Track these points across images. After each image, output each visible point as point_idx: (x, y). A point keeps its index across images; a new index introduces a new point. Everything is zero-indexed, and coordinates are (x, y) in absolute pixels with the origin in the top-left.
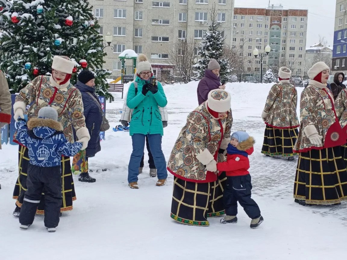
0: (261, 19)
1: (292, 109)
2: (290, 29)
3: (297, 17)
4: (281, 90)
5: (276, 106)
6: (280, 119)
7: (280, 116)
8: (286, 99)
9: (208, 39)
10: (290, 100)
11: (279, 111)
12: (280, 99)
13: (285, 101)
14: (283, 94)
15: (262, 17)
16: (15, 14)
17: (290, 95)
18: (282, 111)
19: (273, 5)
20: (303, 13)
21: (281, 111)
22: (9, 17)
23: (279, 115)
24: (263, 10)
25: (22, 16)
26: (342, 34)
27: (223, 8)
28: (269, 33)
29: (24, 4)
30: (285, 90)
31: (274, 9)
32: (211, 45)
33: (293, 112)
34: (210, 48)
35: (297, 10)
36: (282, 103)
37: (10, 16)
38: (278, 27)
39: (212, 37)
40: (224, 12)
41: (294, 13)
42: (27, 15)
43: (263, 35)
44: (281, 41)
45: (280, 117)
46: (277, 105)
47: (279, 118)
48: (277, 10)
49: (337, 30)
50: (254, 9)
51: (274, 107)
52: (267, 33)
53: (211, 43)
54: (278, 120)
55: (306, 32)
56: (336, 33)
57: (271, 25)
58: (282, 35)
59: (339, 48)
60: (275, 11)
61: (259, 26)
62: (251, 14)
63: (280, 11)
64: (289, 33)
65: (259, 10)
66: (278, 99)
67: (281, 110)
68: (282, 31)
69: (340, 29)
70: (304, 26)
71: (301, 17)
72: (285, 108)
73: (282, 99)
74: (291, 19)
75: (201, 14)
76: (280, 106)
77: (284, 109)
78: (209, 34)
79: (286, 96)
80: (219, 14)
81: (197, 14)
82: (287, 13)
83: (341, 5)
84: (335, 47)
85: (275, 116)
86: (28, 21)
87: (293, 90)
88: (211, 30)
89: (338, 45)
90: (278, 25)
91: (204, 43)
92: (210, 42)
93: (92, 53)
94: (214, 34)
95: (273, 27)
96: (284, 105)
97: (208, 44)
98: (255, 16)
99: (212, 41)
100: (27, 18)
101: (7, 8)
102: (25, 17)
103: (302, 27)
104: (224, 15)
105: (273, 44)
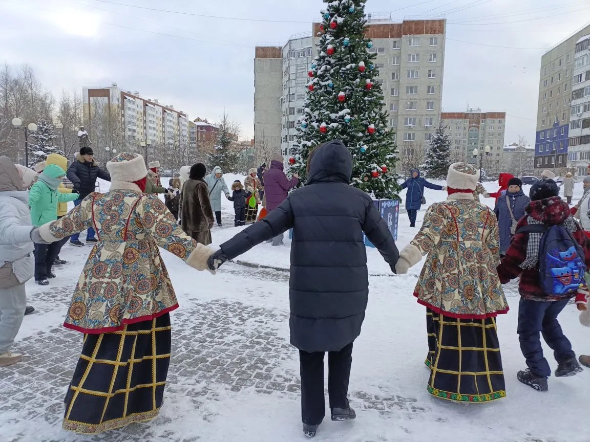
0: (460, 121)
1: (485, 265)
2: (488, 130)
3: (495, 119)
4: (455, 216)
5: (445, 257)
6: (459, 292)
7: (459, 284)
8: (470, 239)
9: (435, 141)
10: (481, 243)
11: (456, 271)
12: (454, 239)
13: (468, 244)
14: (460, 226)
15: (461, 120)
16: (323, 125)
17: (480, 230)
18: (464, 270)
19: (471, 109)
20: (502, 115)
21: (460, 272)
22: (316, 128)
23: (455, 281)
24: (462, 113)
25: (330, 126)
26: (545, 134)
27: (432, 113)
28: (467, 135)
29: (331, 115)
30: (467, 217)
31: (473, 112)
32: (438, 147)
33: (489, 273)
34: (438, 150)
35: (496, 113)
36: (459, 250)
37: (318, 126)
38: (477, 129)
39: (439, 139)
40: (431, 117)
41: (492, 115)
42: (335, 125)
43: (462, 136)
44: (480, 141)
45: (459, 288)
46: (447, 255)
47: (457, 290)
48: (475, 113)
49: (540, 130)
50: (454, 114)
51: (442, 262)
52: (465, 134)
53: (438, 145)
54: (457, 296)
55: (503, 132)
56: (538, 134)
57: (469, 127)
58: (480, 136)
59: (541, 147)
60: (473, 114)
61: (458, 128)
62: (450, 118)
63: (479, 114)
64: (487, 134)
65: (458, 114)
66: (450, 240)
67: (461, 269)
68: (481, 131)
69: (543, 129)
70: (502, 128)
71: (498, 119)
72: (470, 262)
73: (461, 239)
74: (489, 121)
75: (410, 119)
76: (456, 257)
77: (469, 264)
78: (436, 137)
79: (471, 233)
80: (427, 119)
81: (406, 119)
82: (485, 116)
83: (543, 108)
84: (537, 146)
85: (447, 284)
86: (334, 131)
87: (486, 216)
88: (438, 133)
89: (540, 144)
90: (476, 127)
91: (431, 145)
92: (436, 144)
93: (389, 158)
94: (441, 137)
95: (471, 129)
96: (468, 256)
97: (436, 146)
98: (455, 120)
99: (439, 143)
100: (335, 127)
101: (313, 119)
102: (333, 127)
103: (499, 128)
104: (431, 119)
105: (471, 144)
